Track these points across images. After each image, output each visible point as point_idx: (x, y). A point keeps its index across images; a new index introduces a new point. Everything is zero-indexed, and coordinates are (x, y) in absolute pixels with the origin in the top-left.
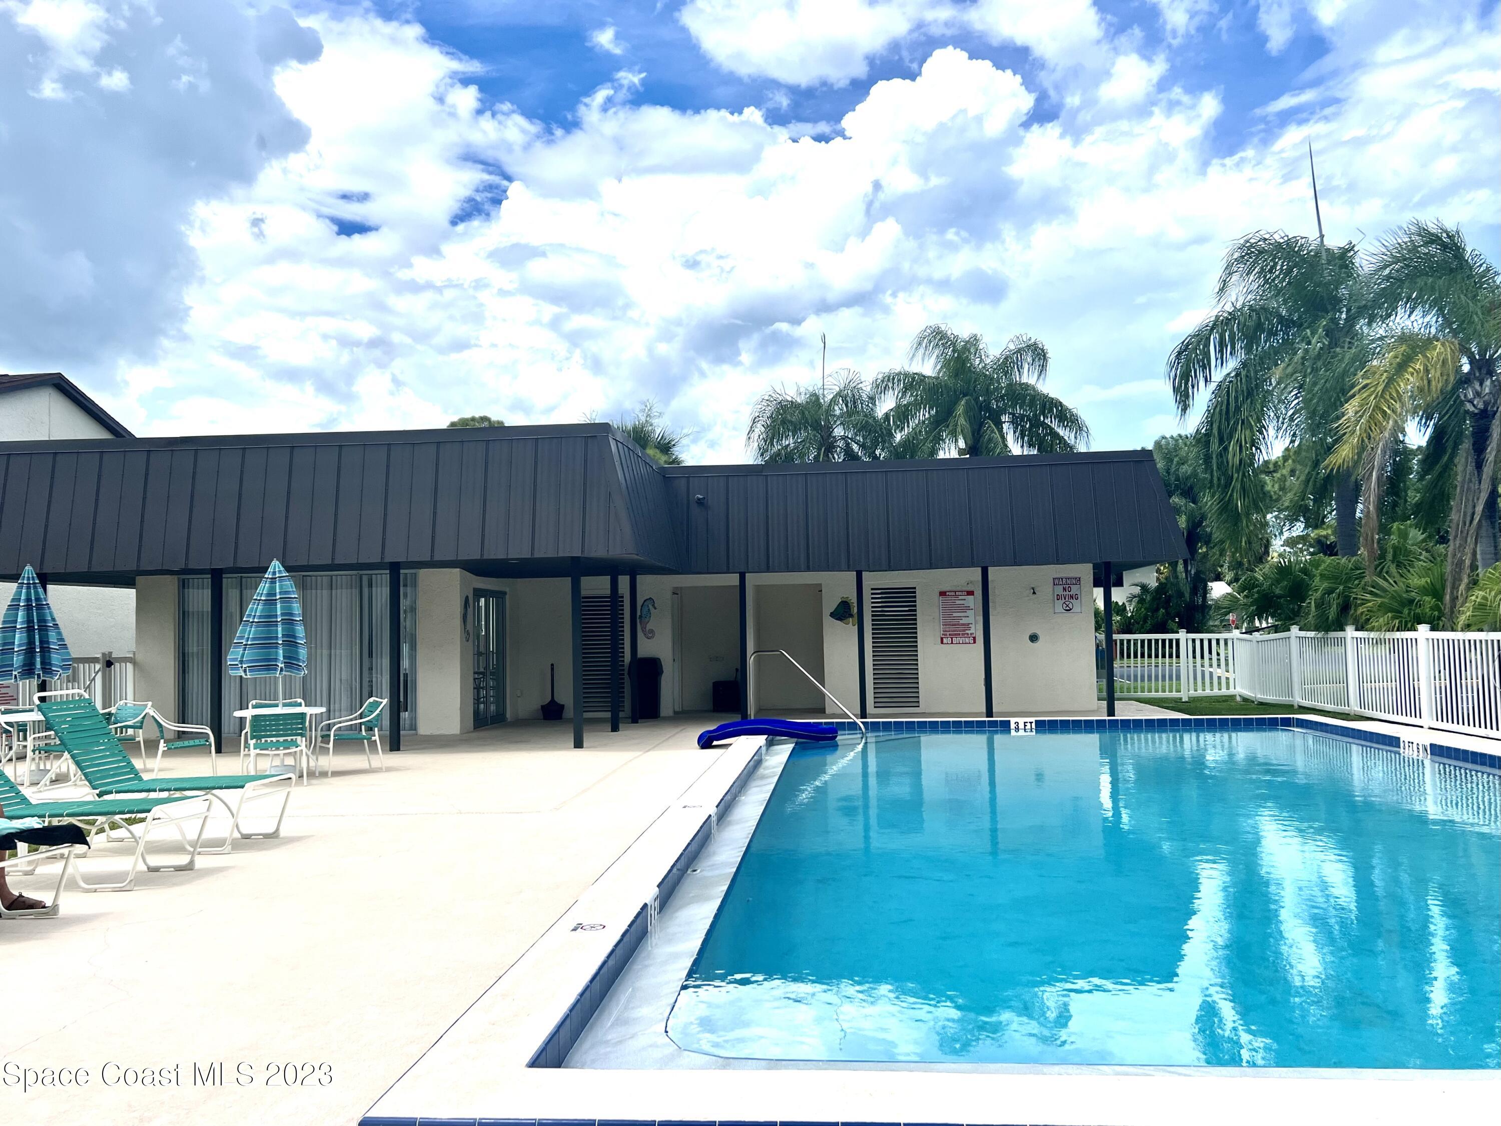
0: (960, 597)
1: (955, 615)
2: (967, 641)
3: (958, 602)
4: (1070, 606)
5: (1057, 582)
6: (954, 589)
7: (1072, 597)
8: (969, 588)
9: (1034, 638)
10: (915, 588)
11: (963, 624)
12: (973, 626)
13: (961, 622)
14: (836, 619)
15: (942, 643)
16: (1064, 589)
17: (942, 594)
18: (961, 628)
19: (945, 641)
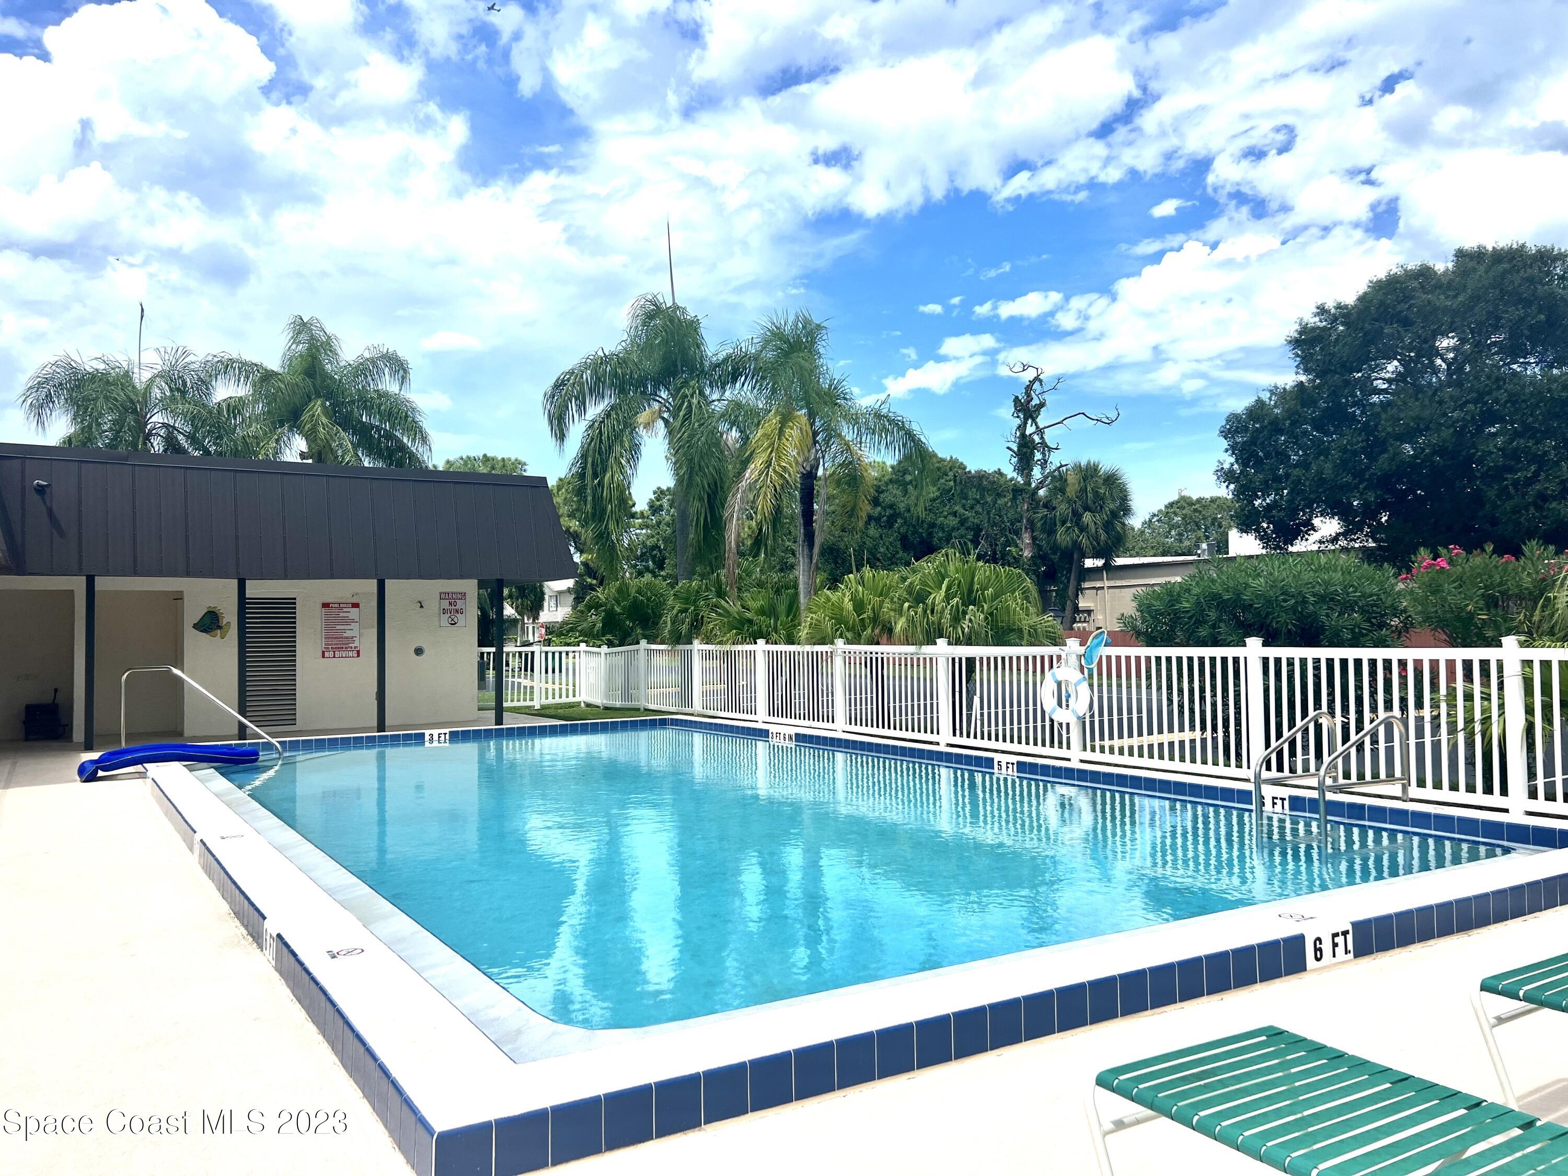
0: (345, 610)
1: (338, 627)
2: (351, 654)
3: (342, 615)
4: (456, 620)
5: (443, 596)
6: (339, 601)
7: (457, 611)
8: (355, 601)
9: (419, 651)
10: (295, 599)
11: (347, 638)
12: (357, 639)
13: (345, 635)
14: (202, 631)
15: (323, 656)
16: (450, 604)
17: (325, 605)
18: (345, 641)
19: (327, 654)
